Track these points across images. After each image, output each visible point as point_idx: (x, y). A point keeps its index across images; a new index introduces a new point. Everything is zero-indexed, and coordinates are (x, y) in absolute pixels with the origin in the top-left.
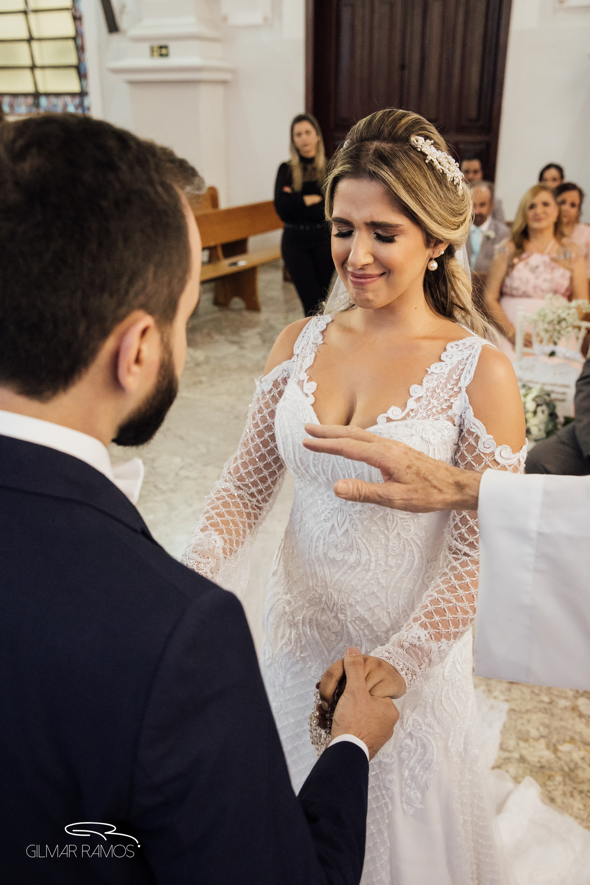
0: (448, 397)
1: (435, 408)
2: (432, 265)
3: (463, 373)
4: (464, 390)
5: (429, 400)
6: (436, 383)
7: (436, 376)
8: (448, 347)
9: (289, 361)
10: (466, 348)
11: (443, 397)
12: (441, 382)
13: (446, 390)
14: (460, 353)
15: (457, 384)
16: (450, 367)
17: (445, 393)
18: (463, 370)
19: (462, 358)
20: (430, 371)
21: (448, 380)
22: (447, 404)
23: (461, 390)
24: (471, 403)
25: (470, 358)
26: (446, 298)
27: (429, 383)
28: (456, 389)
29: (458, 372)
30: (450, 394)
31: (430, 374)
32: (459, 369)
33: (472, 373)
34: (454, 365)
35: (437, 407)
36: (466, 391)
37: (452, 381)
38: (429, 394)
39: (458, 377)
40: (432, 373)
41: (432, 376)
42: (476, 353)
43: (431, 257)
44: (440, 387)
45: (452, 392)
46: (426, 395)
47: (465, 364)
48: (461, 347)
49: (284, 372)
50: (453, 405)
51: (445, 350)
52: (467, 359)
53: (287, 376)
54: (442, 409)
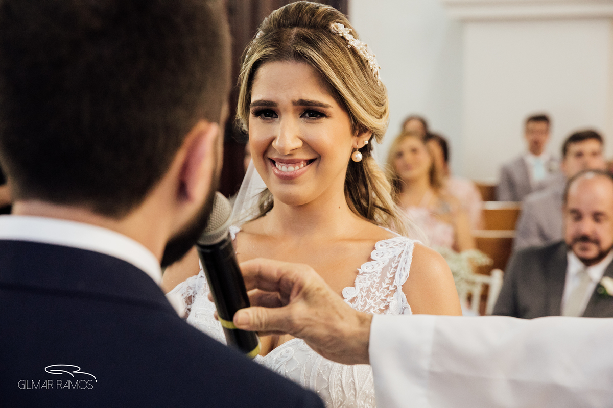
0: (385, 297)
1: (373, 308)
2: (357, 156)
3: (398, 271)
4: (400, 288)
5: (365, 300)
6: (369, 283)
7: (368, 276)
8: (377, 245)
9: (195, 276)
10: (397, 245)
11: (380, 297)
12: (374, 281)
13: (381, 289)
14: (391, 251)
15: (392, 283)
16: (382, 266)
17: (381, 292)
18: (396, 267)
19: (393, 255)
20: (361, 271)
21: (382, 278)
22: (385, 305)
23: (396, 288)
24: (408, 301)
25: (403, 255)
26: (367, 200)
27: (362, 282)
28: (392, 288)
29: (392, 270)
30: (386, 294)
31: (362, 274)
32: (392, 267)
33: (408, 270)
34: (386, 263)
35: (374, 307)
36: (403, 290)
37: (387, 280)
38: (364, 294)
39: (392, 276)
40: (364, 273)
41: (364, 276)
42: (409, 250)
43: (355, 147)
44: (375, 286)
45: (388, 292)
46: (360, 295)
47: (399, 262)
48: (391, 245)
49: (189, 290)
50: (390, 305)
51: (374, 248)
52: (400, 256)
53: (193, 295)
54: (380, 309)
